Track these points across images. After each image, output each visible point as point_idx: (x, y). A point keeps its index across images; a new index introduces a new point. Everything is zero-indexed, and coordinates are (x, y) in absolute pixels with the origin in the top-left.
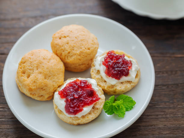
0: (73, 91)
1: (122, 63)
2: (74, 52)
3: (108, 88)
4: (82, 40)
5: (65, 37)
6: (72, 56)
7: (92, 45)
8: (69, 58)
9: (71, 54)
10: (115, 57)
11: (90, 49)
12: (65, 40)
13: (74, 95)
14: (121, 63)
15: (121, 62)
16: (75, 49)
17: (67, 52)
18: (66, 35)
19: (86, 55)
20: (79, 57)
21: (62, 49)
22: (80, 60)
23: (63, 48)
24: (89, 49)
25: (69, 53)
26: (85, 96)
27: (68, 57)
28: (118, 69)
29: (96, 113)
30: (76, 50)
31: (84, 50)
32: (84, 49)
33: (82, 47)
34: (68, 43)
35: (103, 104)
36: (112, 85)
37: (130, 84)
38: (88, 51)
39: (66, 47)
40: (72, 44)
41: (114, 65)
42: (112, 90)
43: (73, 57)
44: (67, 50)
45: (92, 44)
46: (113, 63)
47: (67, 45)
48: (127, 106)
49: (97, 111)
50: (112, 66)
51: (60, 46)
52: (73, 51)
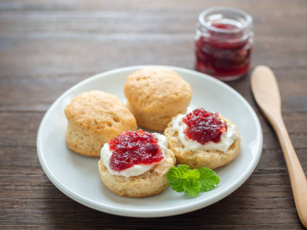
0: (128, 141)
1: (211, 122)
2: (155, 96)
3: (186, 155)
4: (168, 83)
5: (145, 78)
6: (151, 102)
7: (182, 91)
8: (147, 105)
9: (150, 99)
10: (203, 112)
11: (179, 95)
12: (143, 82)
13: (127, 145)
14: (209, 121)
15: (210, 119)
16: (157, 92)
17: (144, 96)
18: (146, 76)
19: (172, 101)
20: (161, 103)
21: (138, 93)
22: (162, 108)
23: (140, 91)
24: (176, 94)
25: (148, 97)
26: (143, 150)
27: (145, 103)
28: (204, 127)
29: (154, 179)
30: (158, 94)
31: (169, 95)
32: (169, 93)
33: (167, 90)
34: (147, 85)
35: (167, 170)
36: (191, 151)
37: (220, 154)
38: (175, 96)
39: (144, 90)
40: (152, 86)
41: (199, 122)
42: (191, 158)
43: (153, 103)
44: (145, 94)
45: (182, 89)
46: (197, 119)
47: (146, 87)
48: (206, 184)
49: (155, 177)
50: (194, 123)
51: (137, 89)
52: (153, 95)
